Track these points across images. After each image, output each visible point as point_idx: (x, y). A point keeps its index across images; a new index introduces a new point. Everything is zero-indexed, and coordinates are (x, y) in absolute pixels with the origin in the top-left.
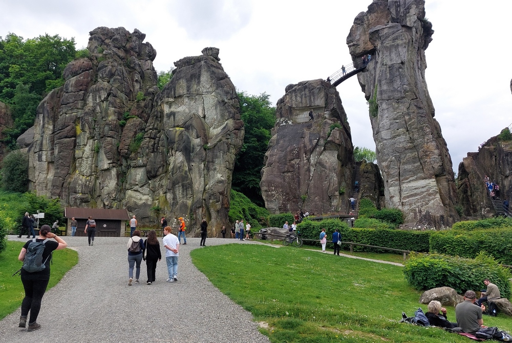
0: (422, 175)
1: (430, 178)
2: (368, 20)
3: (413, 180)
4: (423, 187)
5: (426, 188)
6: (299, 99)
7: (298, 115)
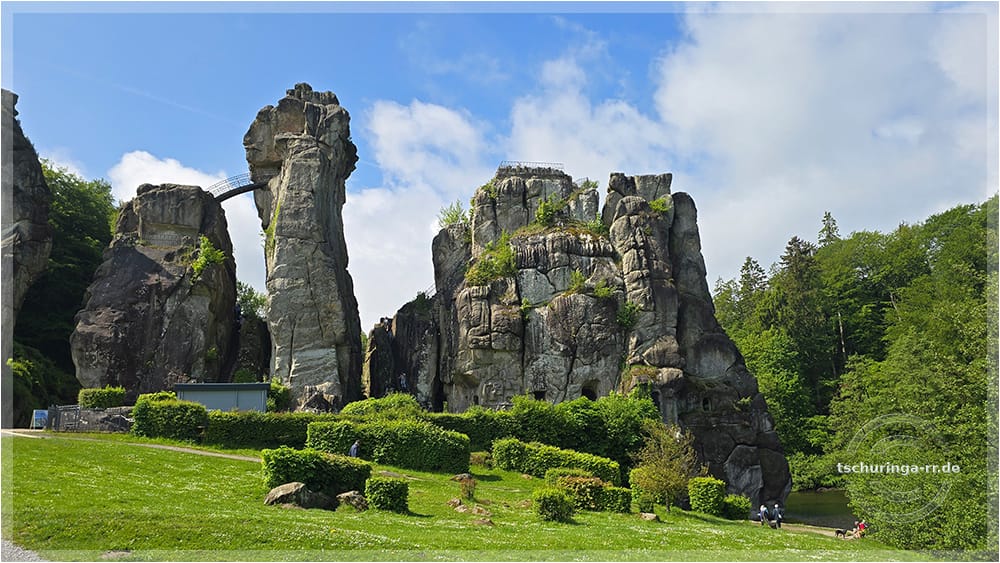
0: (320, 343)
1: (330, 347)
2: (277, 120)
3: (309, 349)
4: (319, 359)
5: (323, 360)
6: (158, 209)
7: (153, 234)
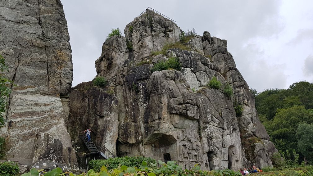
0: (46, 89)
1: (54, 95)
3: (31, 92)
4: (45, 105)
5: (50, 107)
